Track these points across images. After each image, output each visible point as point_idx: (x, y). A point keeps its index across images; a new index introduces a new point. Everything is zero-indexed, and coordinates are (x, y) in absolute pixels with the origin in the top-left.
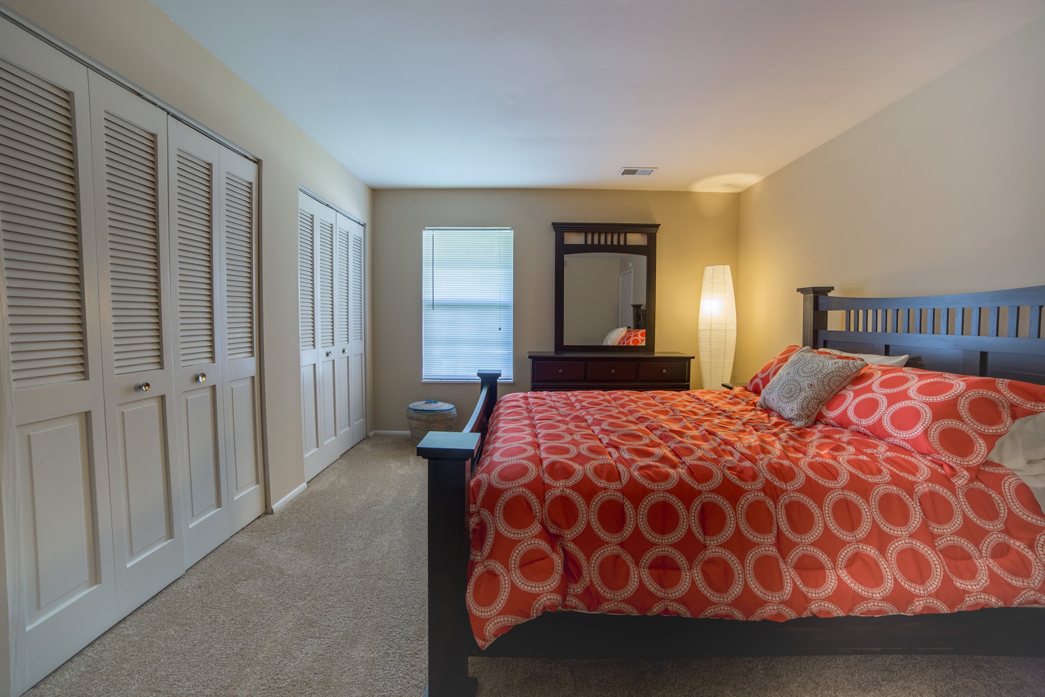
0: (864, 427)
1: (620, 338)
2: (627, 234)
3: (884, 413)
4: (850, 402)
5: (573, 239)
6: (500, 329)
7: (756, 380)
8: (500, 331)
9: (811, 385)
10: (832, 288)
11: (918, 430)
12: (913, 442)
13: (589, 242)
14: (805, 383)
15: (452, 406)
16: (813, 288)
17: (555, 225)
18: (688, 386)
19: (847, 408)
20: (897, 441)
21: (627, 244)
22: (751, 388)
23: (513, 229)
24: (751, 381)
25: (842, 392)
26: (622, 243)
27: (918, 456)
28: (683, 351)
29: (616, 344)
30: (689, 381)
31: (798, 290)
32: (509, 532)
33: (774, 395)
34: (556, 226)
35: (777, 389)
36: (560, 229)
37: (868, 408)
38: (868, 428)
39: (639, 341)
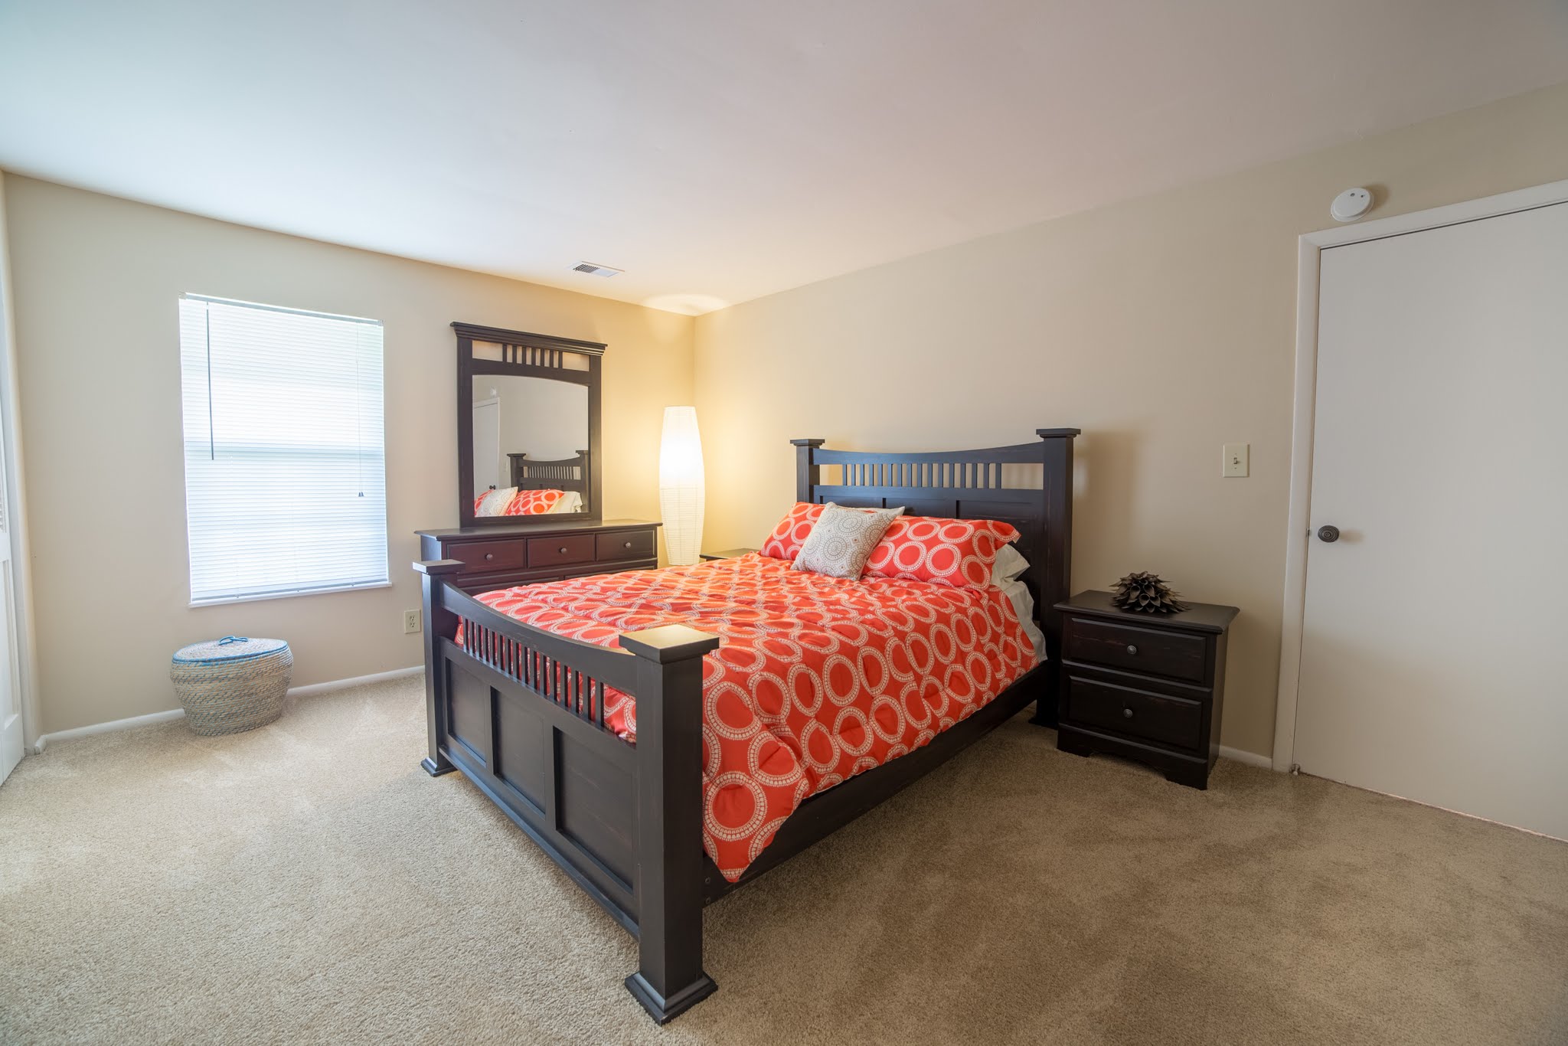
0: (911, 573)
1: (507, 505)
2: (564, 353)
3: (926, 557)
4: (893, 553)
5: (485, 351)
6: (361, 495)
7: (773, 543)
8: (361, 498)
9: (856, 540)
10: (823, 441)
11: (954, 568)
12: (951, 578)
13: (510, 359)
14: (850, 539)
15: (282, 644)
16: (809, 440)
17: (457, 327)
18: (656, 562)
19: (892, 558)
20: (939, 580)
21: (564, 368)
22: (767, 552)
23: (382, 322)
24: (766, 545)
25: (881, 544)
26: (556, 365)
27: (956, 588)
28: (640, 518)
29: (501, 515)
30: (656, 556)
31: (792, 442)
32: (734, 735)
33: (818, 555)
34: (460, 328)
35: (821, 548)
36: (466, 334)
37: (910, 555)
38: (913, 573)
39: (543, 507)
